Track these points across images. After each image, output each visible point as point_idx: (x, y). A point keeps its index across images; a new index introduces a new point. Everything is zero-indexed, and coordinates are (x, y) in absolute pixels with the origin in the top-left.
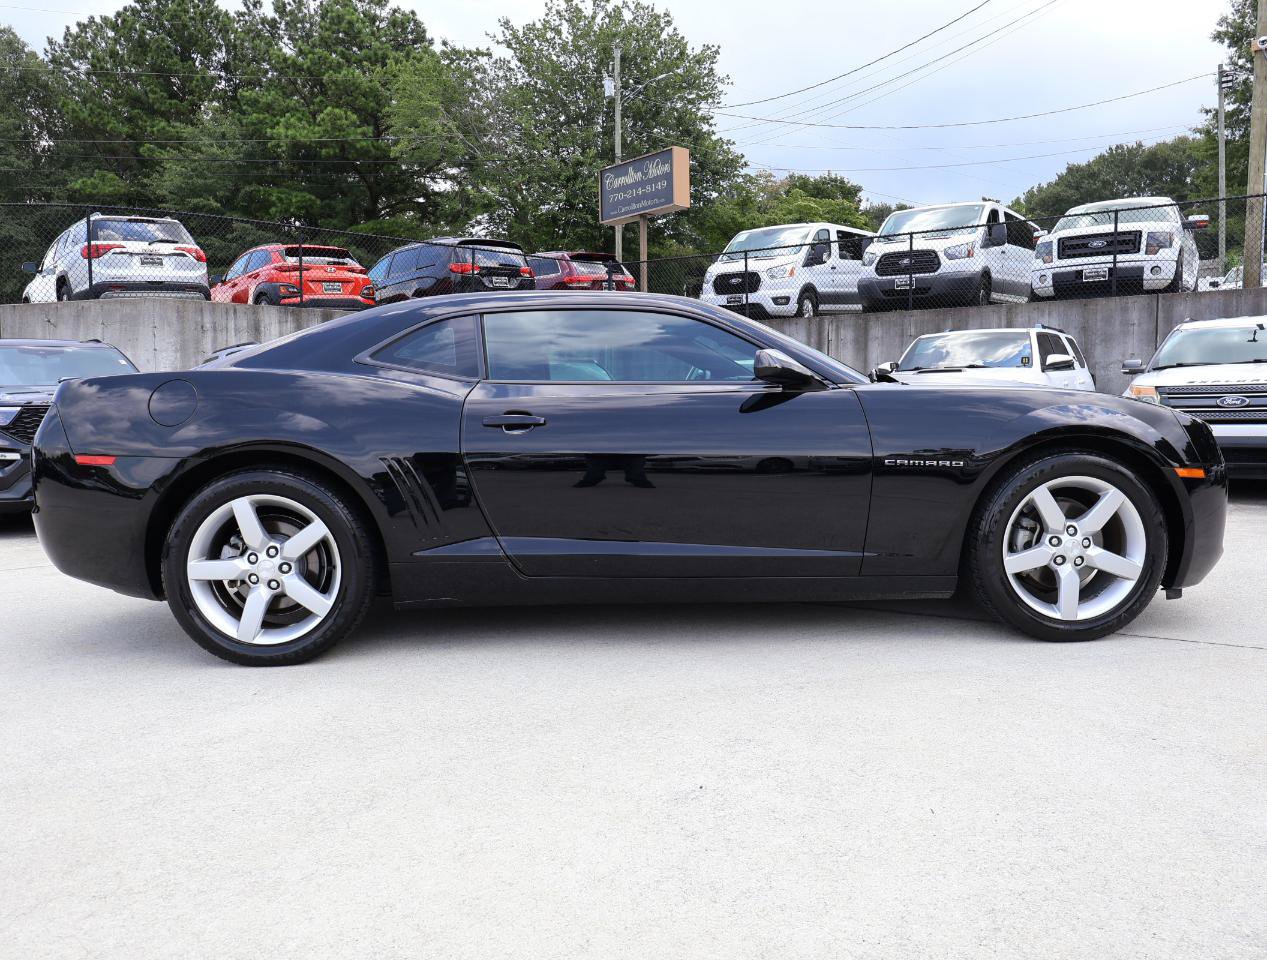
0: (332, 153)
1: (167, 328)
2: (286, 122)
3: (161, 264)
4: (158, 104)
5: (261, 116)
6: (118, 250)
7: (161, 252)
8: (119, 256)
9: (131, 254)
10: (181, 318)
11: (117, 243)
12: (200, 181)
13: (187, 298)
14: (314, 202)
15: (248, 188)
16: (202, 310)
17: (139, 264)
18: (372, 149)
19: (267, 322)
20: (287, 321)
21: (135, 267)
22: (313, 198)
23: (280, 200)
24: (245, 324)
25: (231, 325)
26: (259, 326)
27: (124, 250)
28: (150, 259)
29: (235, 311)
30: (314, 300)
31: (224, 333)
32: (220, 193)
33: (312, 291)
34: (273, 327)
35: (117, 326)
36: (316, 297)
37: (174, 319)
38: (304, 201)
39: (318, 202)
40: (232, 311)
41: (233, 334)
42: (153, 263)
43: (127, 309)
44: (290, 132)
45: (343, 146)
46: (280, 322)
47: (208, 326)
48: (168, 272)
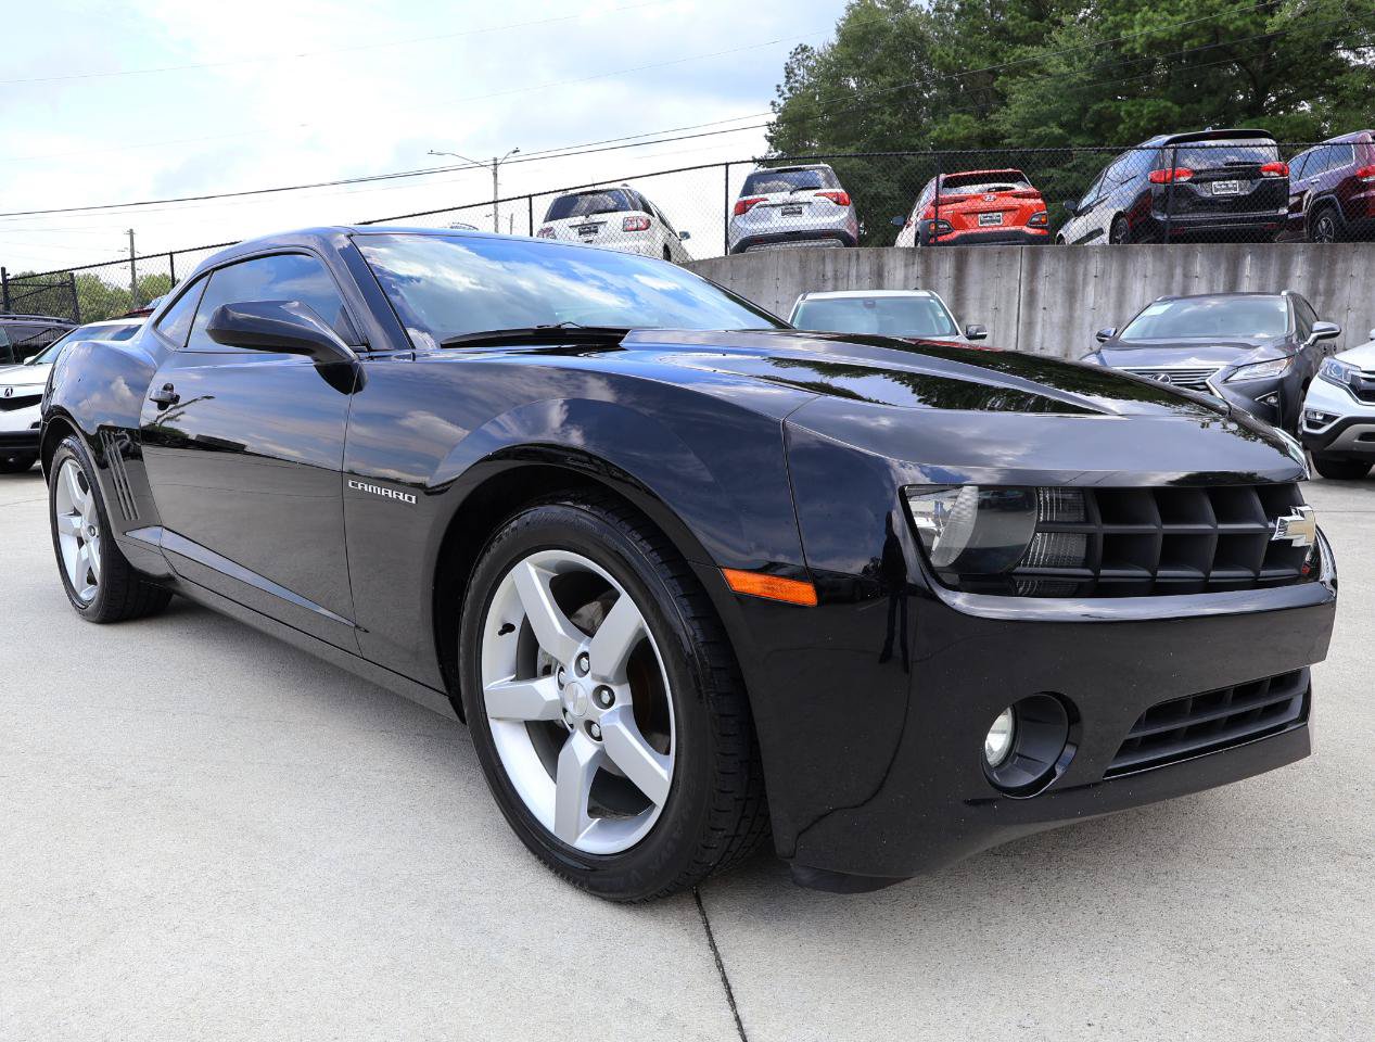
0: (1196, 44)
1: (789, 279)
2: (1143, 18)
3: (800, 212)
4: (1018, 31)
5: (1118, 18)
6: (762, 203)
7: (800, 200)
8: (762, 209)
9: (773, 206)
10: (803, 267)
11: (761, 196)
12: (1045, 108)
13: (824, 246)
14: (1170, 109)
15: (1095, 107)
16: (824, 258)
17: (780, 215)
18: (1252, 27)
19: (892, 264)
20: (913, 264)
21: (776, 219)
22: (1169, 104)
23: (1129, 114)
24: (867, 270)
25: (853, 272)
26: (883, 270)
27: (767, 203)
28: (792, 209)
29: (858, 255)
30: (966, 235)
31: (845, 280)
32: (1064, 118)
33: (965, 226)
34: (898, 271)
35: (744, 280)
36: (969, 232)
37: (797, 269)
38: (1159, 111)
39: (1177, 109)
40: (855, 257)
41: (854, 281)
42: (792, 213)
43: (754, 263)
44: (1147, 29)
45: (1216, 32)
46: (906, 266)
47: (829, 274)
48: (805, 222)
